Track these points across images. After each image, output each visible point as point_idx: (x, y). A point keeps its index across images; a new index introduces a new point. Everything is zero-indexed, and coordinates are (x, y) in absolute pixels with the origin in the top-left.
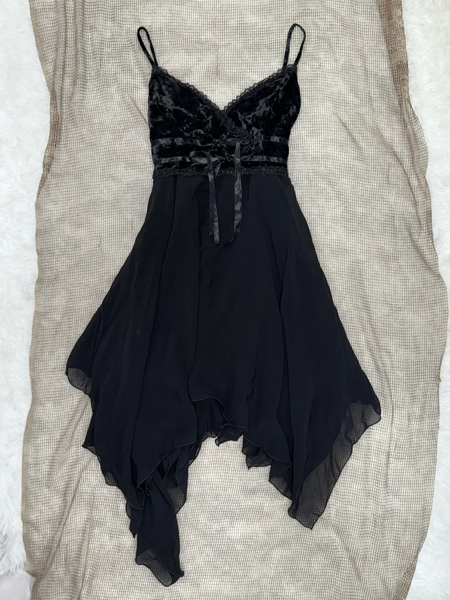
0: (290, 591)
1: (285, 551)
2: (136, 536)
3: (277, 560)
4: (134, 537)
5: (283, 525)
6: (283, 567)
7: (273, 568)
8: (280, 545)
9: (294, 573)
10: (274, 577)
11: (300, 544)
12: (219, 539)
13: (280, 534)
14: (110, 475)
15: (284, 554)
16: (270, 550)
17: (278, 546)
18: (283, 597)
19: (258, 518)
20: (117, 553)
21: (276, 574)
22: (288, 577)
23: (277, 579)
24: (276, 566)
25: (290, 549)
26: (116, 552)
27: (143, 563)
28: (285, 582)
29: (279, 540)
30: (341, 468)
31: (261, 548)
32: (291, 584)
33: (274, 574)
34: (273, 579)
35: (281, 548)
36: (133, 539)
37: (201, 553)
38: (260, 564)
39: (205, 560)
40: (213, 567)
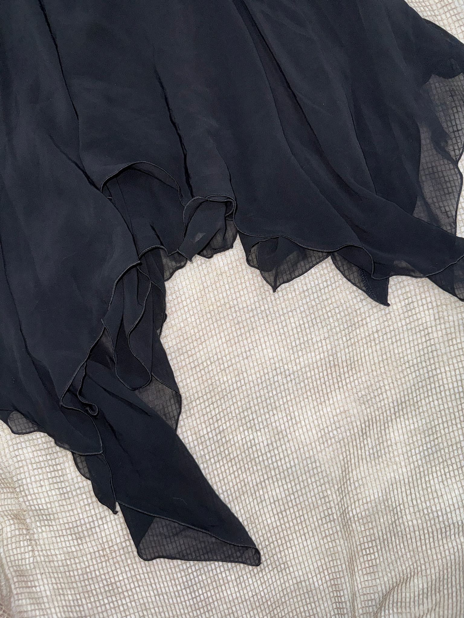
0: (453, 495)
1: (411, 421)
2: (118, 508)
3: (403, 445)
4: (115, 513)
5: (388, 373)
6: (420, 453)
7: (403, 464)
8: (397, 415)
9: (447, 456)
10: (411, 480)
11: (435, 397)
12: (281, 459)
13: (388, 393)
14: (15, 415)
15: (412, 427)
16: (383, 432)
17: (393, 417)
18: (444, 512)
19: (335, 381)
20: (104, 564)
21: (413, 472)
22: (438, 468)
23: (419, 481)
24: (406, 457)
25: (420, 413)
26: (101, 562)
27: (157, 554)
28: (436, 480)
29: (391, 405)
30: (454, 214)
31: (365, 437)
32: (449, 480)
33: (410, 474)
34: (411, 485)
35: (402, 419)
36: (116, 516)
37: (262, 502)
38: (374, 468)
39: (275, 512)
40: (296, 518)
